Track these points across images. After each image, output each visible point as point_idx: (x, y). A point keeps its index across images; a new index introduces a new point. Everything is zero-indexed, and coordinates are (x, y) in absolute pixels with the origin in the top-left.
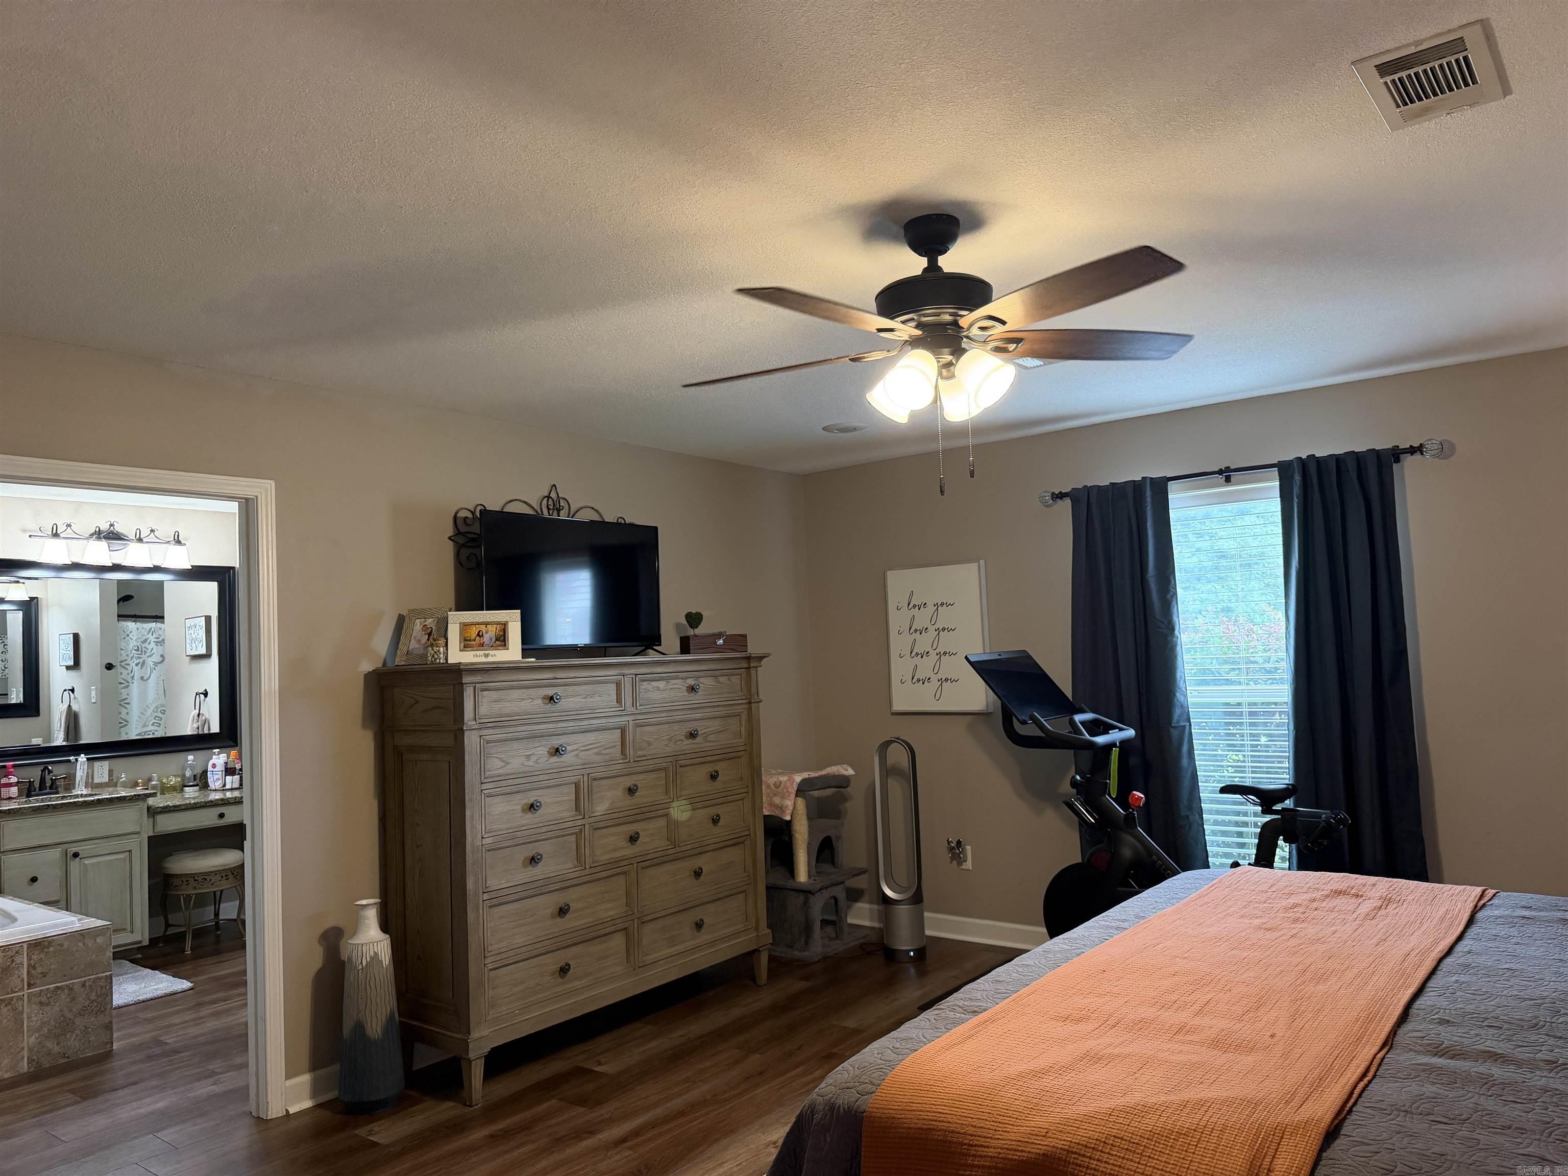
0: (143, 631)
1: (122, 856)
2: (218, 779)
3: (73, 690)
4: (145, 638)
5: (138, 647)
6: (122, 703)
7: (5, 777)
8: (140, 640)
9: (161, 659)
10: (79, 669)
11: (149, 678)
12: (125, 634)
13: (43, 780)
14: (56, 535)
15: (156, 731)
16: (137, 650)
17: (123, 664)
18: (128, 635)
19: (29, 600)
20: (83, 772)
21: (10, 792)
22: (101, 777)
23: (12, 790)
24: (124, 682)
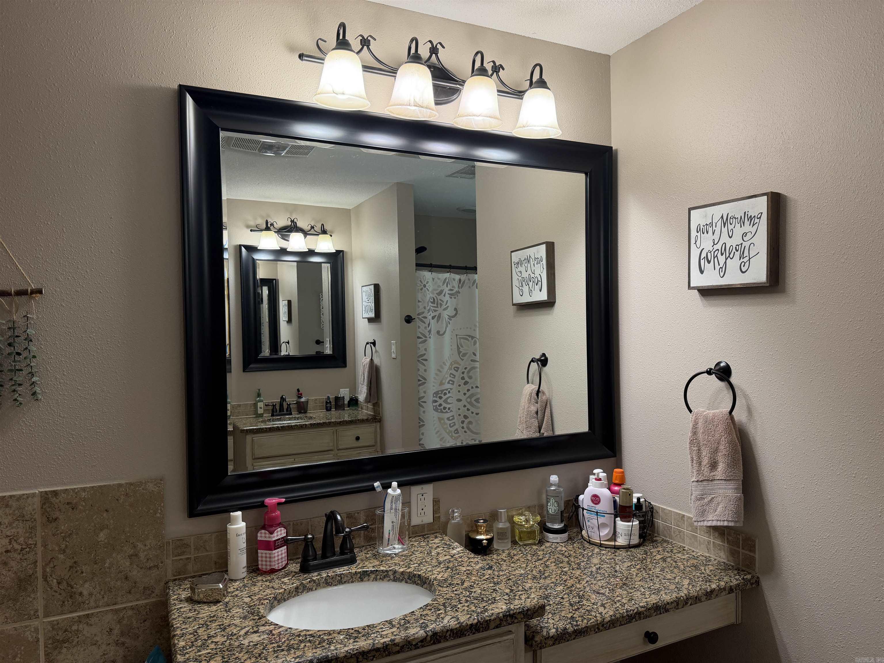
0: (439, 281)
3: (374, 343)
4: (440, 289)
5: (434, 299)
6: (420, 359)
7: (264, 528)
8: (435, 292)
9: (455, 312)
10: (380, 321)
11: (445, 332)
12: (422, 285)
13: (328, 536)
15: (451, 389)
16: (433, 302)
17: (420, 317)
18: (425, 286)
19: (335, 251)
20: (396, 515)
21: (273, 560)
22: (423, 514)
23: (276, 555)
24: (422, 337)
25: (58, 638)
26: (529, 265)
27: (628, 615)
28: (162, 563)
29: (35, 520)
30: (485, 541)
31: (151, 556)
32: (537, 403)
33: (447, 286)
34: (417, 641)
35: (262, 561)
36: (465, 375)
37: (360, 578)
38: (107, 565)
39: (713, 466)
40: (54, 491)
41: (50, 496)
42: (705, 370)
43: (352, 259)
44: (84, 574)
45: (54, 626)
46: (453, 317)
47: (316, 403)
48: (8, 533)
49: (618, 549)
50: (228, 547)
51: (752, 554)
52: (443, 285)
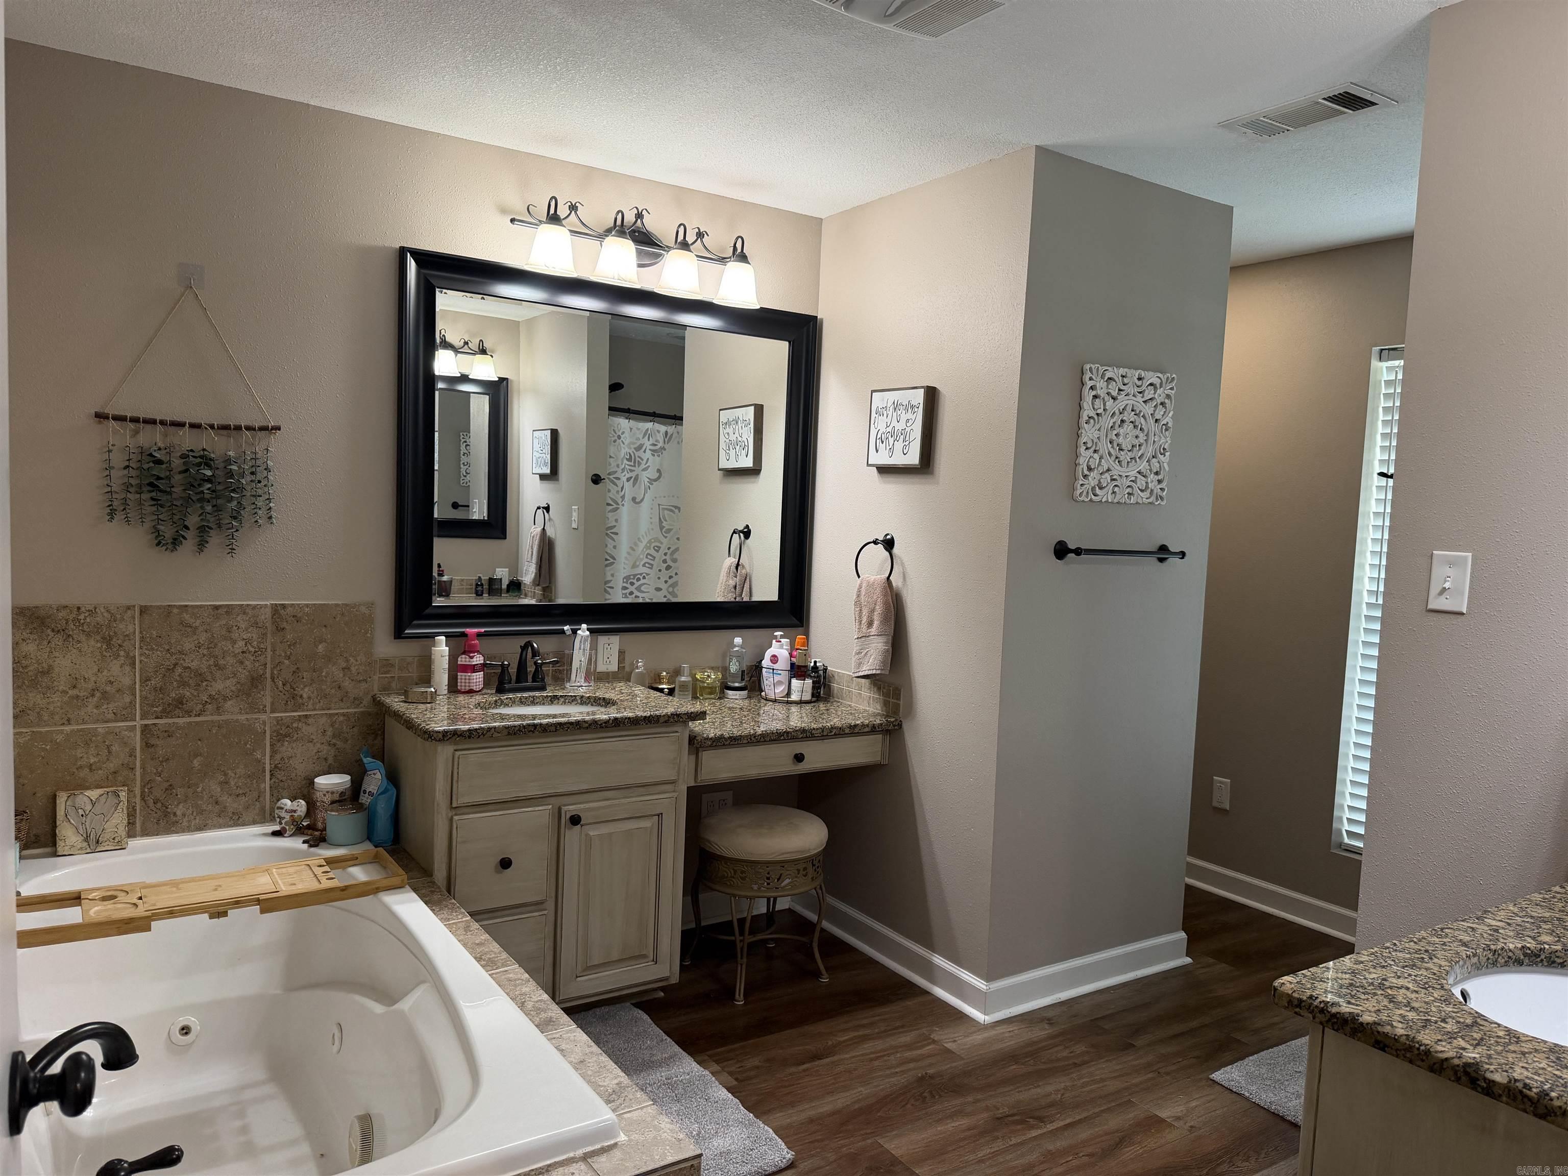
0: (638, 432)
1: (646, 824)
2: (780, 683)
3: (547, 509)
4: (639, 443)
5: (630, 456)
6: (608, 532)
7: (464, 653)
8: (632, 446)
9: (658, 474)
10: (557, 480)
11: (642, 500)
12: (616, 436)
13: (522, 665)
14: (554, 219)
15: (648, 574)
16: (629, 460)
17: (611, 477)
18: (619, 437)
19: (497, 379)
20: (584, 655)
21: (472, 681)
22: (608, 662)
23: (475, 677)
24: (613, 504)
25: (281, 732)
26: (737, 427)
27: (777, 732)
28: (370, 678)
29: (266, 628)
30: (666, 690)
31: (361, 671)
32: (736, 577)
33: (649, 440)
34: (602, 722)
35: (461, 682)
36: (668, 557)
37: (551, 700)
38: (324, 674)
39: (870, 624)
40: (283, 604)
41: (279, 608)
42: (872, 540)
43: (519, 391)
44: (305, 680)
45: (279, 721)
46: (655, 480)
47: (462, 585)
48: (244, 637)
49: (791, 703)
50: (432, 667)
51: (898, 702)
52: (643, 438)
